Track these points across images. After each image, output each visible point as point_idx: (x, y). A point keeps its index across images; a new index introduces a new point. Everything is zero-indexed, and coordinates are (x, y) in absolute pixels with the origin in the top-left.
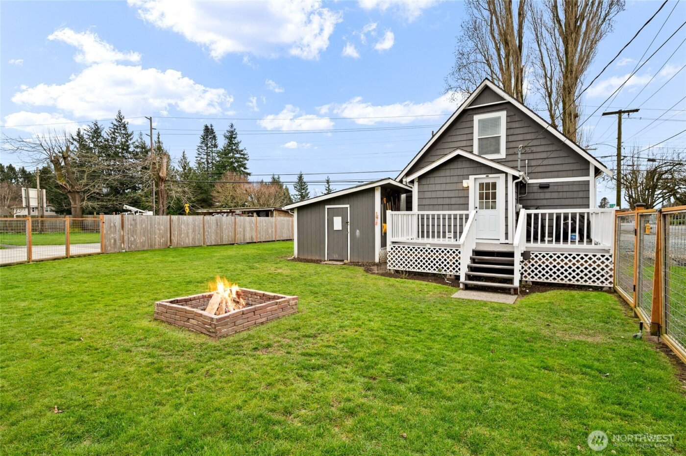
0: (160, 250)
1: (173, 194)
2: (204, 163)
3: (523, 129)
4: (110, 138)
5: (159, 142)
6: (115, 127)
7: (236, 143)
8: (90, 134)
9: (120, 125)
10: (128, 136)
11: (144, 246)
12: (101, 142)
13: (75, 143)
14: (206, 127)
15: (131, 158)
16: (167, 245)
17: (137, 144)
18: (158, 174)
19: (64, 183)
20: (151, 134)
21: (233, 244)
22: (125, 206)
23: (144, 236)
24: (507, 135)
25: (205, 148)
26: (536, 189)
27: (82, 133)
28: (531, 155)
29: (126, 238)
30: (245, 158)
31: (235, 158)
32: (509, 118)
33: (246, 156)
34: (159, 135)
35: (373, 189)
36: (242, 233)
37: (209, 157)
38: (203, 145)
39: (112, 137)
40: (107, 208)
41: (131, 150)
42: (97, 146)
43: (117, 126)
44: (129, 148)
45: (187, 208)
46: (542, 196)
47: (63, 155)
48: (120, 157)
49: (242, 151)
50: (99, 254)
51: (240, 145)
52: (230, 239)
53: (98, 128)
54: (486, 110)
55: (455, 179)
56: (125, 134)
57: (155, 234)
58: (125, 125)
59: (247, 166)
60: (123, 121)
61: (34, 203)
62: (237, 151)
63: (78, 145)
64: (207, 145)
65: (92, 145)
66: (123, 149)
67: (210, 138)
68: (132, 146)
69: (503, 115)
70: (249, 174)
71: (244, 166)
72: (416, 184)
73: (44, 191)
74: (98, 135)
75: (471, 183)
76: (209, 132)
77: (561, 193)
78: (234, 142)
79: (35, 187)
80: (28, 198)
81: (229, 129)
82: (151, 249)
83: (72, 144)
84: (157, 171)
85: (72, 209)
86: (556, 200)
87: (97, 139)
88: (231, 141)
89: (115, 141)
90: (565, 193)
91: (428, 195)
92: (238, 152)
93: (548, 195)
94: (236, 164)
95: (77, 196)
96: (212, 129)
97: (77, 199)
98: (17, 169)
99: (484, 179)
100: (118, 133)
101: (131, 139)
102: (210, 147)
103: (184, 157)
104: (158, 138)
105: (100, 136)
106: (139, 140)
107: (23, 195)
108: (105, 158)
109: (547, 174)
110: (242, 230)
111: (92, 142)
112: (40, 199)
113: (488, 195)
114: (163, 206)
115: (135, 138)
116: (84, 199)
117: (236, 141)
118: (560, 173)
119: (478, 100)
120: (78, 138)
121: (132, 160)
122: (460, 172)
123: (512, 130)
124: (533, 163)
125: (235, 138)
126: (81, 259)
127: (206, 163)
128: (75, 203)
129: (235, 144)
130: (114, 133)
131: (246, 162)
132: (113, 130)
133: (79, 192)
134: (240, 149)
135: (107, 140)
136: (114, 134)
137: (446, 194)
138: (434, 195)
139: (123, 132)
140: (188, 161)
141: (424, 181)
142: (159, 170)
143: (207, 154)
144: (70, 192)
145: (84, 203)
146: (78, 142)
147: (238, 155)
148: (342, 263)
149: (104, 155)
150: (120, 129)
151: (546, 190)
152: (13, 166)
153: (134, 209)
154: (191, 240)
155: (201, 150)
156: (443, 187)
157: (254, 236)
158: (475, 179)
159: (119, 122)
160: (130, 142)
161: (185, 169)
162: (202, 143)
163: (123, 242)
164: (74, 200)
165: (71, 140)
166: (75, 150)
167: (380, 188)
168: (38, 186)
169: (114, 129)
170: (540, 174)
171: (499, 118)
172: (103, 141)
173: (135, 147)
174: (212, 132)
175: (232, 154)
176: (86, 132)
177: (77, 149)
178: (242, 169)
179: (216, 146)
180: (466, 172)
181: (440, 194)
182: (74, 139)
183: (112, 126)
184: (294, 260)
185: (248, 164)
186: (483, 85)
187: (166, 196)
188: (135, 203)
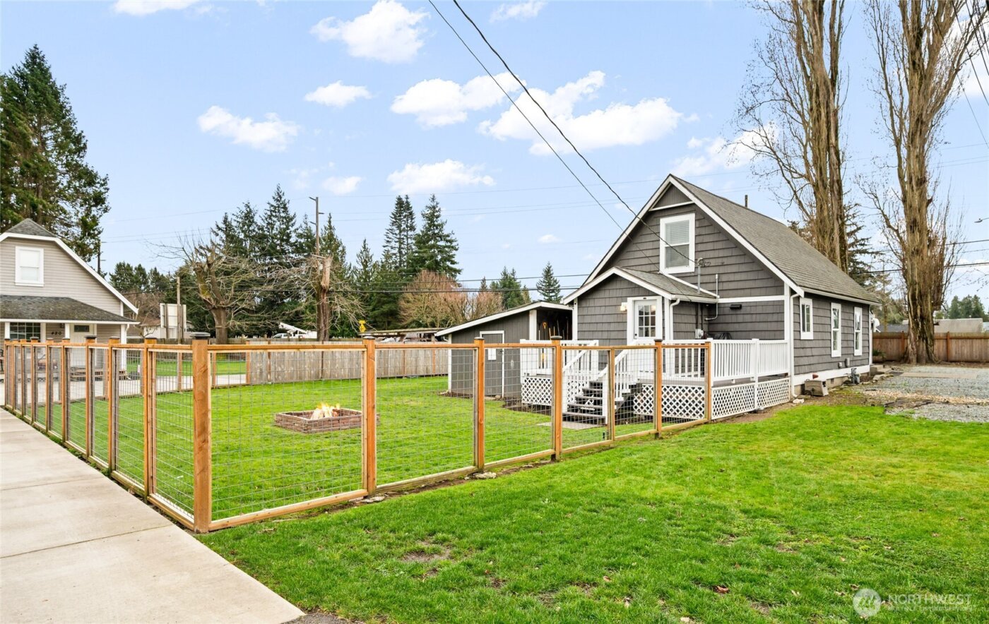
0: (310, 382)
1: (338, 309)
2: (395, 254)
3: (711, 236)
4: (265, 225)
5: (331, 228)
6: (272, 209)
7: (439, 225)
8: (240, 220)
9: (280, 206)
10: (289, 220)
11: (292, 378)
12: (254, 231)
13: (221, 233)
14: (399, 199)
15: (293, 253)
16: (318, 377)
17: (300, 231)
18: (319, 283)
19: (208, 297)
20: (317, 221)
21: (401, 377)
22: (281, 324)
23: (293, 366)
24: (696, 244)
25: (397, 232)
26: (727, 311)
27: (229, 220)
28: (721, 268)
29: (272, 368)
30: (453, 247)
31: (438, 247)
32: (698, 223)
33: (454, 244)
34: (330, 218)
35: (526, 313)
36: (414, 363)
37: (402, 246)
38: (394, 228)
39: (268, 224)
40: (258, 329)
41: (292, 240)
42: (249, 237)
43: (275, 207)
44: (290, 237)
45: (362, 326)
46: (734, 319)
47: (207, 261)
48: (278, 251)
49: (448, 236)
50: (244, 385)
51: (444, 227)
52: (397, 371)
53: (251, 211)
54: (673, 212)
55: (614, 301)
56: (285, 217)
57: (305, 364)
58: (285, 205)
59: (455, 259)
60: (283, 199)
61: (173, 323)
62: (440, 237)
63: (224, 237)
64: (399, 227)
65: (242, 236)
66: (282, 240)
67: (405, 217)
68: (293, 235)
69: (691, 218)
70: (459, 271)
71: (449, 258)
72: (576, 307)
73: (185, 306)
74: (250, 221)
75: (630, 307)
76: (403, 207)
77: (754, 316)
78: (436, 223)
79: (174, 302)
80: (166, 317)
81: (430, 204)
82: (300, 382)
83: (217, 235)
84: (318, 279)
85: (217, 331)
86: (749, 324)
87: (249, 226)
88: (432, 221)
89: (273, 228)
90: (758, 316)
91: (588, 319)
92: (442, 237)
93: (740, 318)
94: (439, 257)
95: (223, 313)
96: (407, 202)
97: (222, 317)
98: (148, 271)
99: (642, 302)
100: (276, 216)
101: (293, 225)
102: (404, 230)
103: (364, 247)
104: (330, 222)
105: (253, 222)
106: (304, 226)
107: (162, 313)
108: (258, 254)
109: (739, 292)
110: (414, 360)
111: (243, 231)
112: (180, 317)
113: (646, 321)
114: (326, 325)
115: (299, 222)
116: (230, 316)
117: (439, 221)
118: (753, 291)
119: (665, 201)
120: (224, 226)
121: (293, 255)
122: (618, 293)
123: (701, 237)
124: (724, 278)
125: (437, 217)
126: (226, 390)
127: (398, 255)
128: (220, 324)
129: (437, 226)
130: (270, 217)
131: (454, 252)
132: (269, 213)
133: (224, 309)
134: (445, 232)
135: (262, 229)
136: (270, 219)
137: (605, 319)
138: (594, 319)
139: (283, 215)
140: (370, 254)
141: (584, 304)
142: (321, 277)
143: (400, 241)
144: (214, 308)
145: (231, 322)
146: (225, 232)
147: (442, 243)
148: (493, 398)
149: (257, 249)
150: (279, 211)
151: (738, 312)
152: (143, 266)
153: (292, 328)
154: (347, 371)
155: (390, 235)
156: (603, 310)
157: (430, 368)
158: (635, 301)
159: (278, 200)
160: (292, 229)
161: (365, 266)
162: (393, 224)
163: (270, 373)
164: (219, 319)
165: (216, 230)
166: (221, 243)
167: (535, 312)
168: (179, 302)
169: (271, 211)
170: (730, 292)
171: (687, 223)
172: (256, 230)
173: (298, 236)
174: (408, 207)
175: (432, 242)
176: (234, 218)
177: (223, 241)
178: (448, 263)
179: (412, 228)
180: (624, 293)
181: (598, 319)
182: (219, 229)
183: (268, 207)
184: (448, 395)
185: (458, 256)
186: (666, 183)
187: (328, 312)
188: (296, 320)
